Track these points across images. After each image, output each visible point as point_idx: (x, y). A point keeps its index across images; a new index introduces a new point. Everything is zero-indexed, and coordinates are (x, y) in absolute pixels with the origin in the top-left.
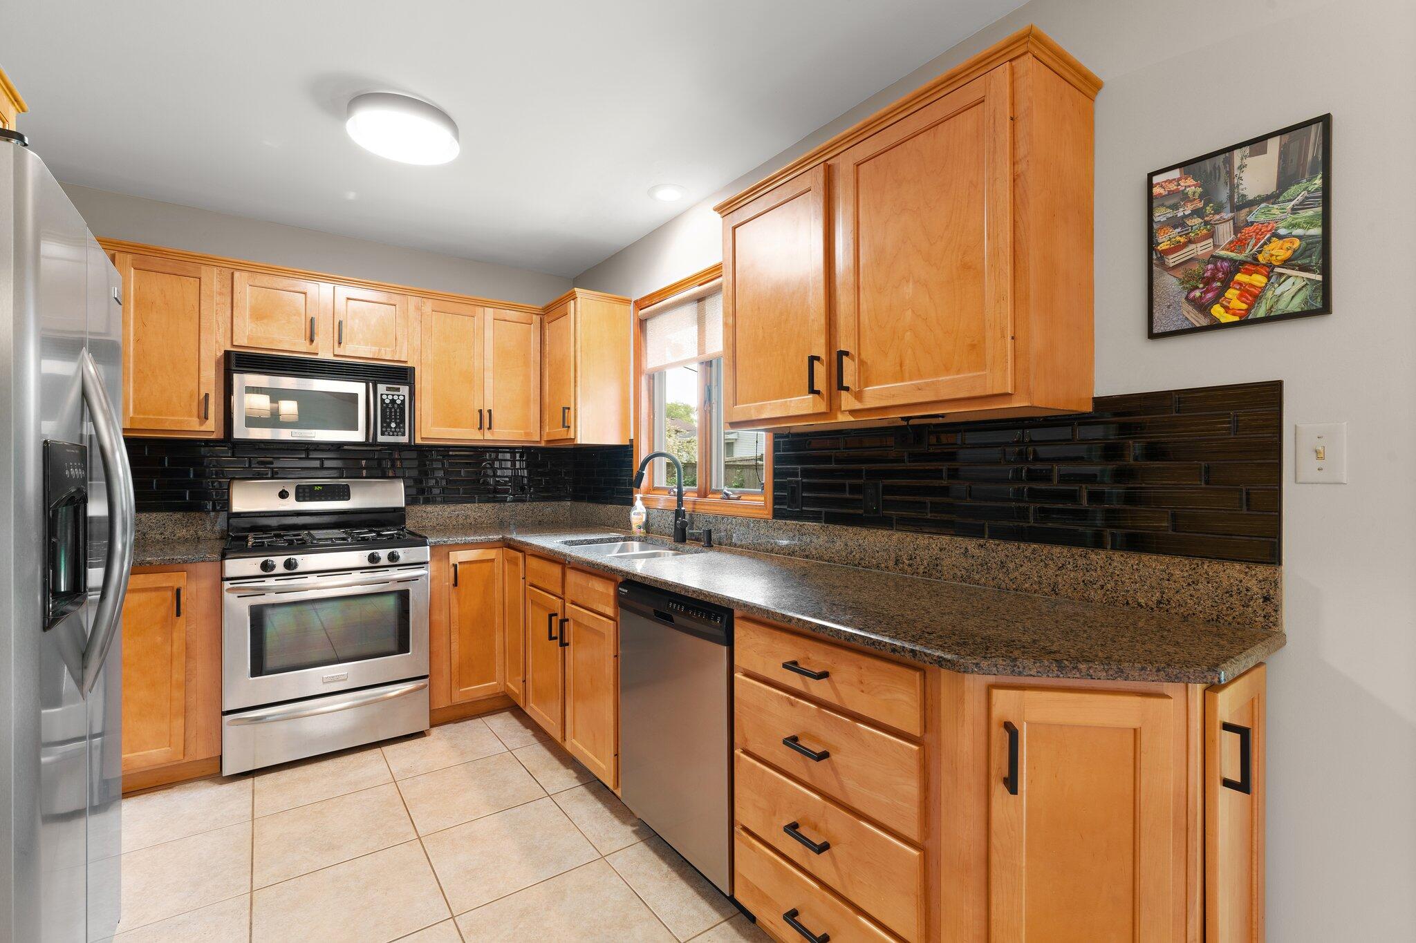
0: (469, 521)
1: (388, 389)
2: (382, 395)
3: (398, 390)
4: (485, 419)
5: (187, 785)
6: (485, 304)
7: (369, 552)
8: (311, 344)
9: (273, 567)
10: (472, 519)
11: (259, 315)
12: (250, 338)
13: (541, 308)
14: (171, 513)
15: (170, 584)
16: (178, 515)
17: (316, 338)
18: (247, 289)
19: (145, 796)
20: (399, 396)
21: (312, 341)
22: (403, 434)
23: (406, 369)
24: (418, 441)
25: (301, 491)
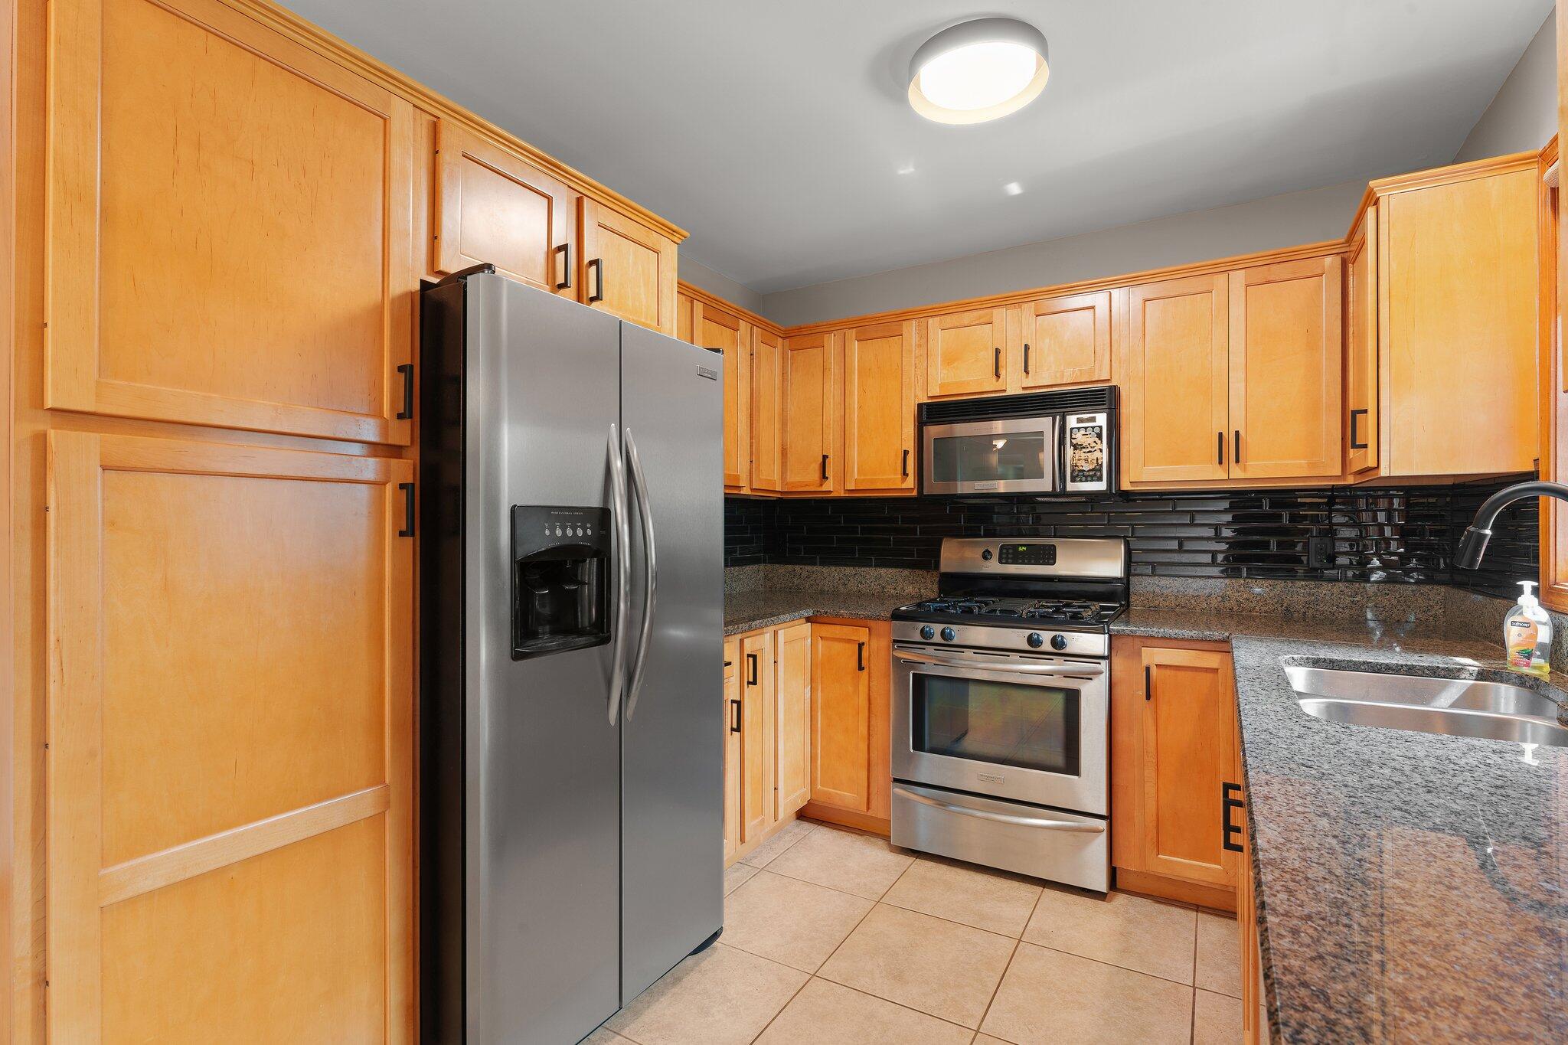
0: (1227, 604)
1: (1080, 421)
2: (1072, 429)
3: (1093, 419)
4: (1230, 447)
5: (872, 839)
6: (1227, 268)
7: (1029, 632)
8: (997, 381)
9: (931, 635)
10: (1233, 603)
11: (950, 360)
12: (941, 386)
13: (1343, 240)
14: (901, 570)
15: (856, 638)
16: (906, 572)
17: (1002, 372)
18: (940, 335)
19: (843, 833)
20: (1093, 428)
21: (998, 375)
22: (1100, 479)
23: (1103, 390)
24: (1126, 486)
25: (1004, 551)
